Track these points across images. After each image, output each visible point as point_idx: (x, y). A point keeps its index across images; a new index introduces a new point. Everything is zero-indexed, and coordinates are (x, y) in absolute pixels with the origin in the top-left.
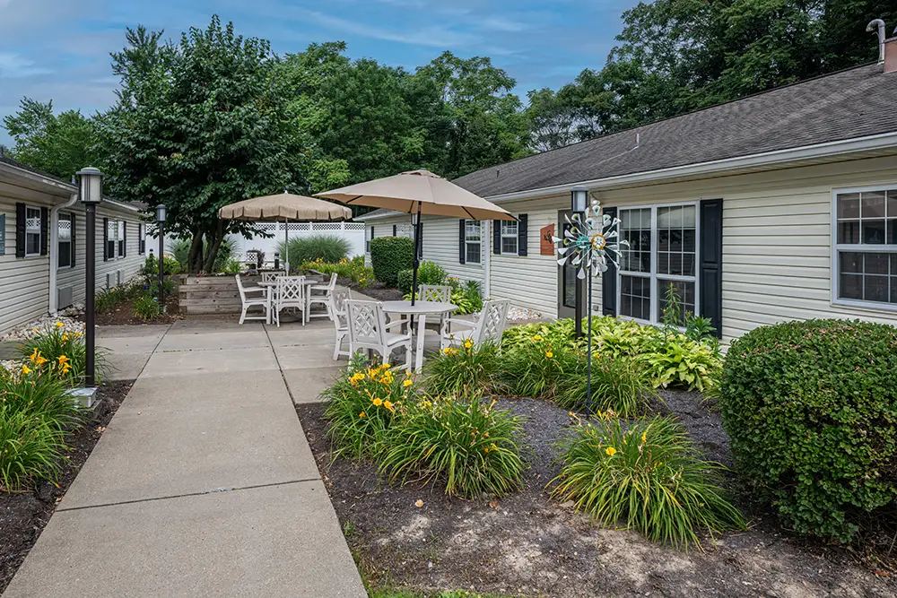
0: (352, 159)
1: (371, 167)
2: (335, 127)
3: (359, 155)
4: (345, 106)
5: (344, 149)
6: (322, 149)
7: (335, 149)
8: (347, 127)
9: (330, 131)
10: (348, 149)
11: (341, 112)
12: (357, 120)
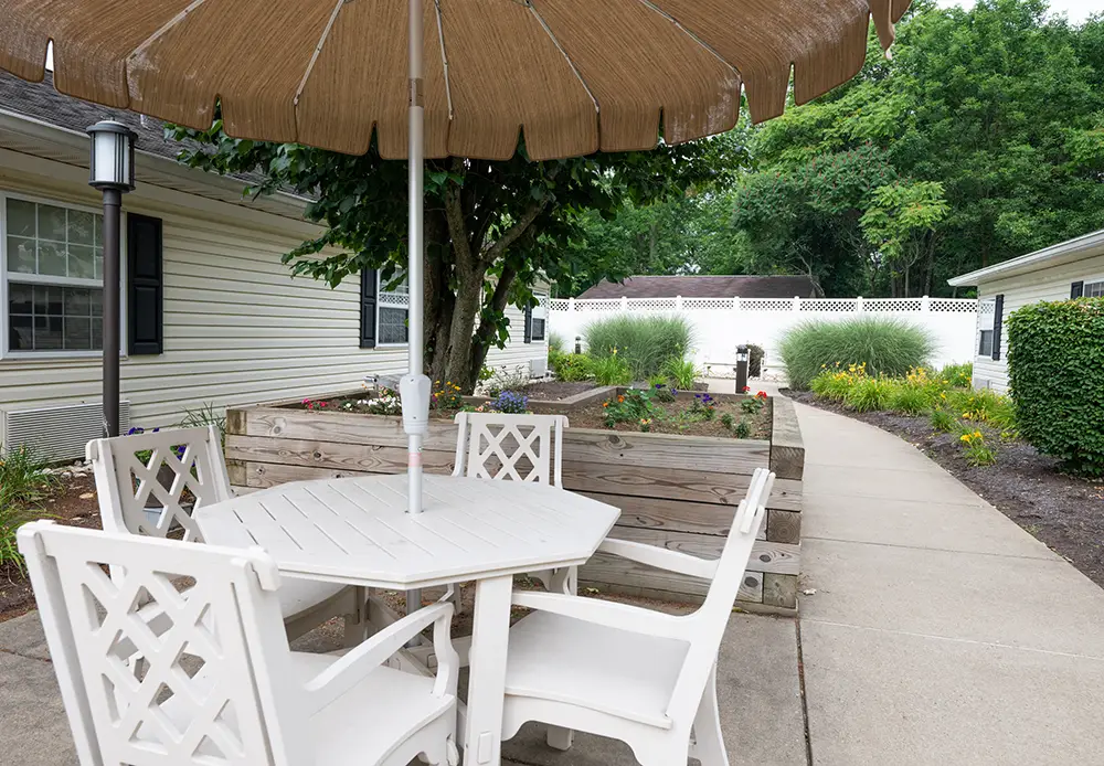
0: (953, 182)
1: (992, 195)
2: (922, 124)
3: (969, 173)
4: (946, 82)
5: (937, 165)
6: (892, 168)
7: (919, 165)
8: (946, 121)
9: (912, 132)
10: (946, 164)
11: (935, 96)
12: (970, 103)
